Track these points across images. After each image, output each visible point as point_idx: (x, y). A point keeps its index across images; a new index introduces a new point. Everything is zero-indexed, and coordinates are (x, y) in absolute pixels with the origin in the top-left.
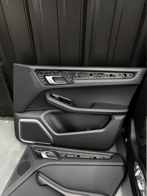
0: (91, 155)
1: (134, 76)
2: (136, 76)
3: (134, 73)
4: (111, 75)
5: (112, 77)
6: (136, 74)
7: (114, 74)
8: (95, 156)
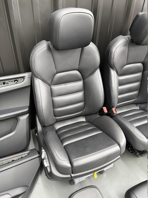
0: (9, 160)
1: (24, 79)
2: (25, 79)
3: (23, 77)
4: (4, 83)
5: (6, 85)
6: (24, 78)
7: (6, 82)
8: (14, 159)
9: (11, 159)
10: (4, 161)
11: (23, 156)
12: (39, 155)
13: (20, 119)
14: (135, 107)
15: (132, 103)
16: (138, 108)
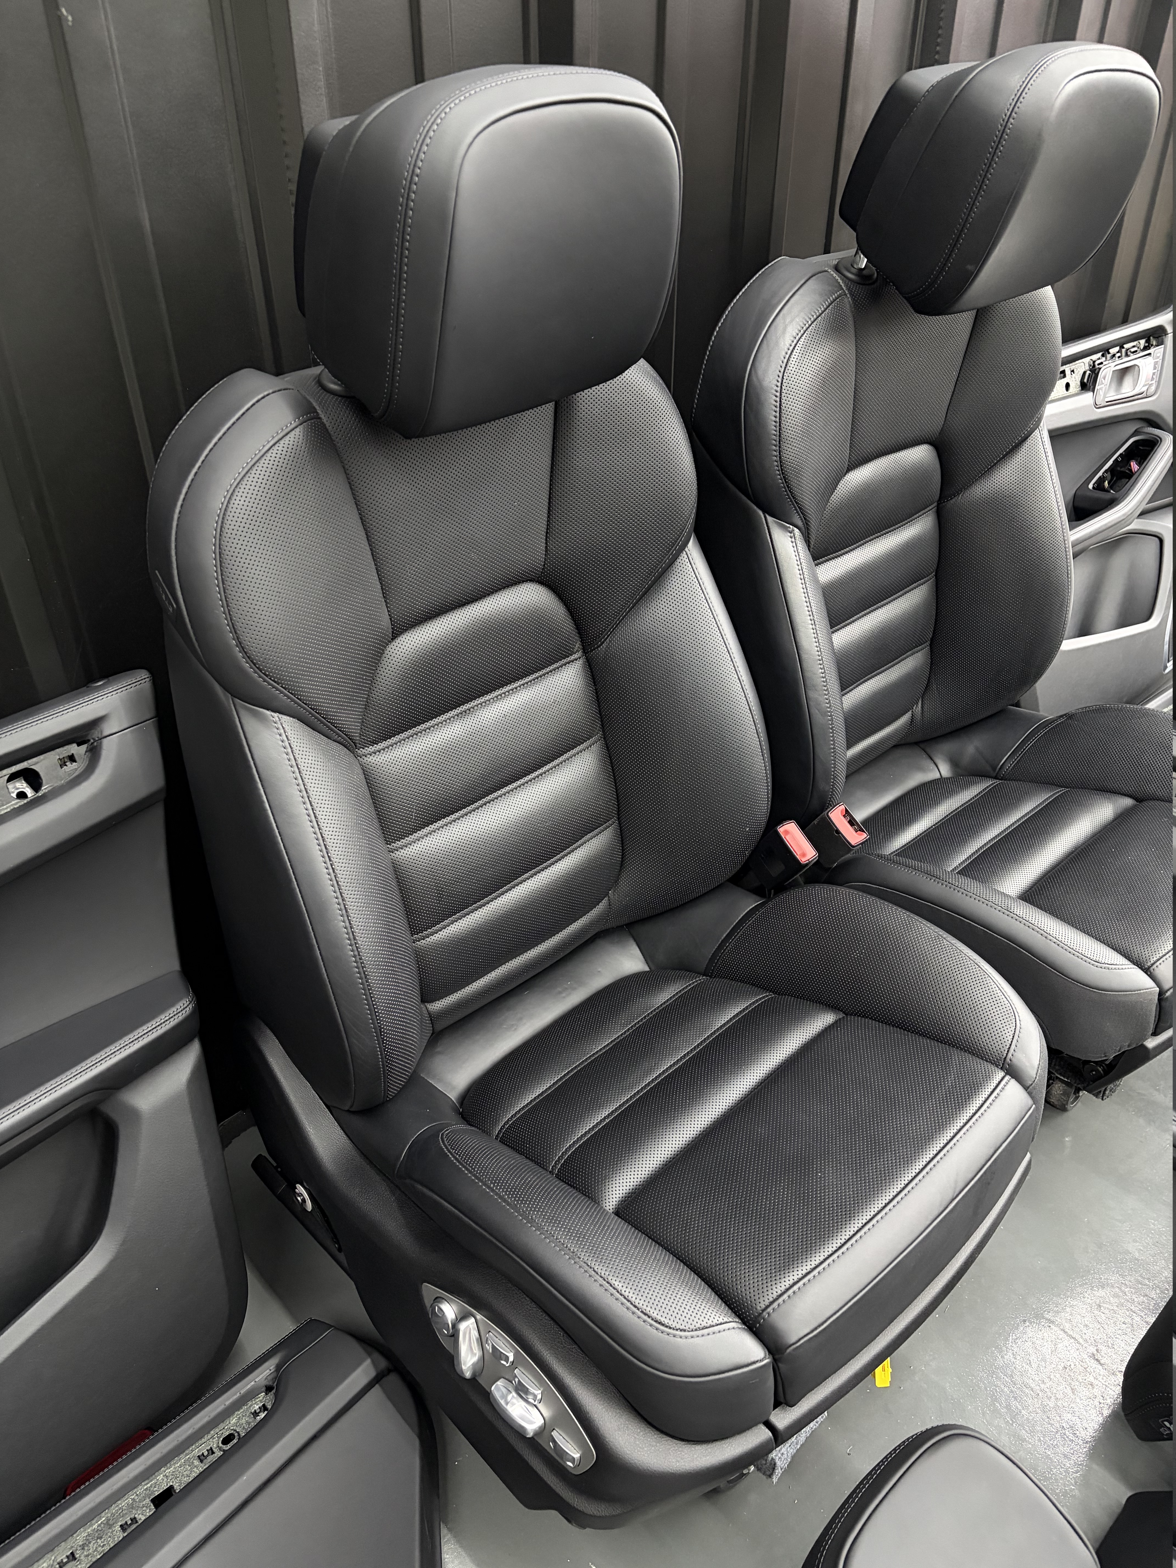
1: (94, 752)
2: (111, 749)
3: (84, 736)
6: (96, 734)
8: (159, 1483)
9: (140, 1490)
10: (80, 1537)
11: (239, 1422)
12: (383, 1363)
13: (134, 1114)
14: (922, 769)
15: (896, 746)
16: (945, 770)
